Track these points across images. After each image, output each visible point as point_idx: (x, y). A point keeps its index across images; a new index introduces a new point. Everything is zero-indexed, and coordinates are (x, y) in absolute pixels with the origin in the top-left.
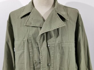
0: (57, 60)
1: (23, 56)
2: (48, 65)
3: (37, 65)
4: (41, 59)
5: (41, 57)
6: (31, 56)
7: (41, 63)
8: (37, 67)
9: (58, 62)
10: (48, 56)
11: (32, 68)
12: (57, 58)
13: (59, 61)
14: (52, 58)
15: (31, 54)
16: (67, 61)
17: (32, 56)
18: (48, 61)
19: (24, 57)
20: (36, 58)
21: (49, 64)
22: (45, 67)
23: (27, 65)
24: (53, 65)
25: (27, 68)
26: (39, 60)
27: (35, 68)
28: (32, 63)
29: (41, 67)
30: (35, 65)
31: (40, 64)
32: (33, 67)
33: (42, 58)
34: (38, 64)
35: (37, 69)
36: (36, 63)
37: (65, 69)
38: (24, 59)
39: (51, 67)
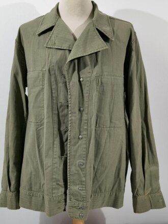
0: (93, 101)
1: (41, 96)
2: (79, 110)
3: (63, 110)
4: (69, 100)
5: (69, 96)
6: (54, 95)
7: (69, 105)
8: (63, 113)
9: (95, 106)
10: (79, 96)
11: (55, 114)
12: (94, 99)
13: (96, 104)
14: (86, 99)
15: (55, 93)
16: (110, 106)
17: (56, 95)
18: (79, 103)
19: (43, 98)
20: (62, 99)
21: (82, 109)
22: (75, 113)
23: (47, 109)
24: (87, 110)
25: (47, 113)
26: (66, 102)
27: (60, 114)
28: (55, 106)
29: (69, 112)
30: (60, 110)
31: (68, 108)
32: (57, 112)
33: (70, 98)
34: (65, 108)
35: (62, 116)
36: (61, 106)
37: (105, 117)
38: (43, 100)
39: (84, 113)
